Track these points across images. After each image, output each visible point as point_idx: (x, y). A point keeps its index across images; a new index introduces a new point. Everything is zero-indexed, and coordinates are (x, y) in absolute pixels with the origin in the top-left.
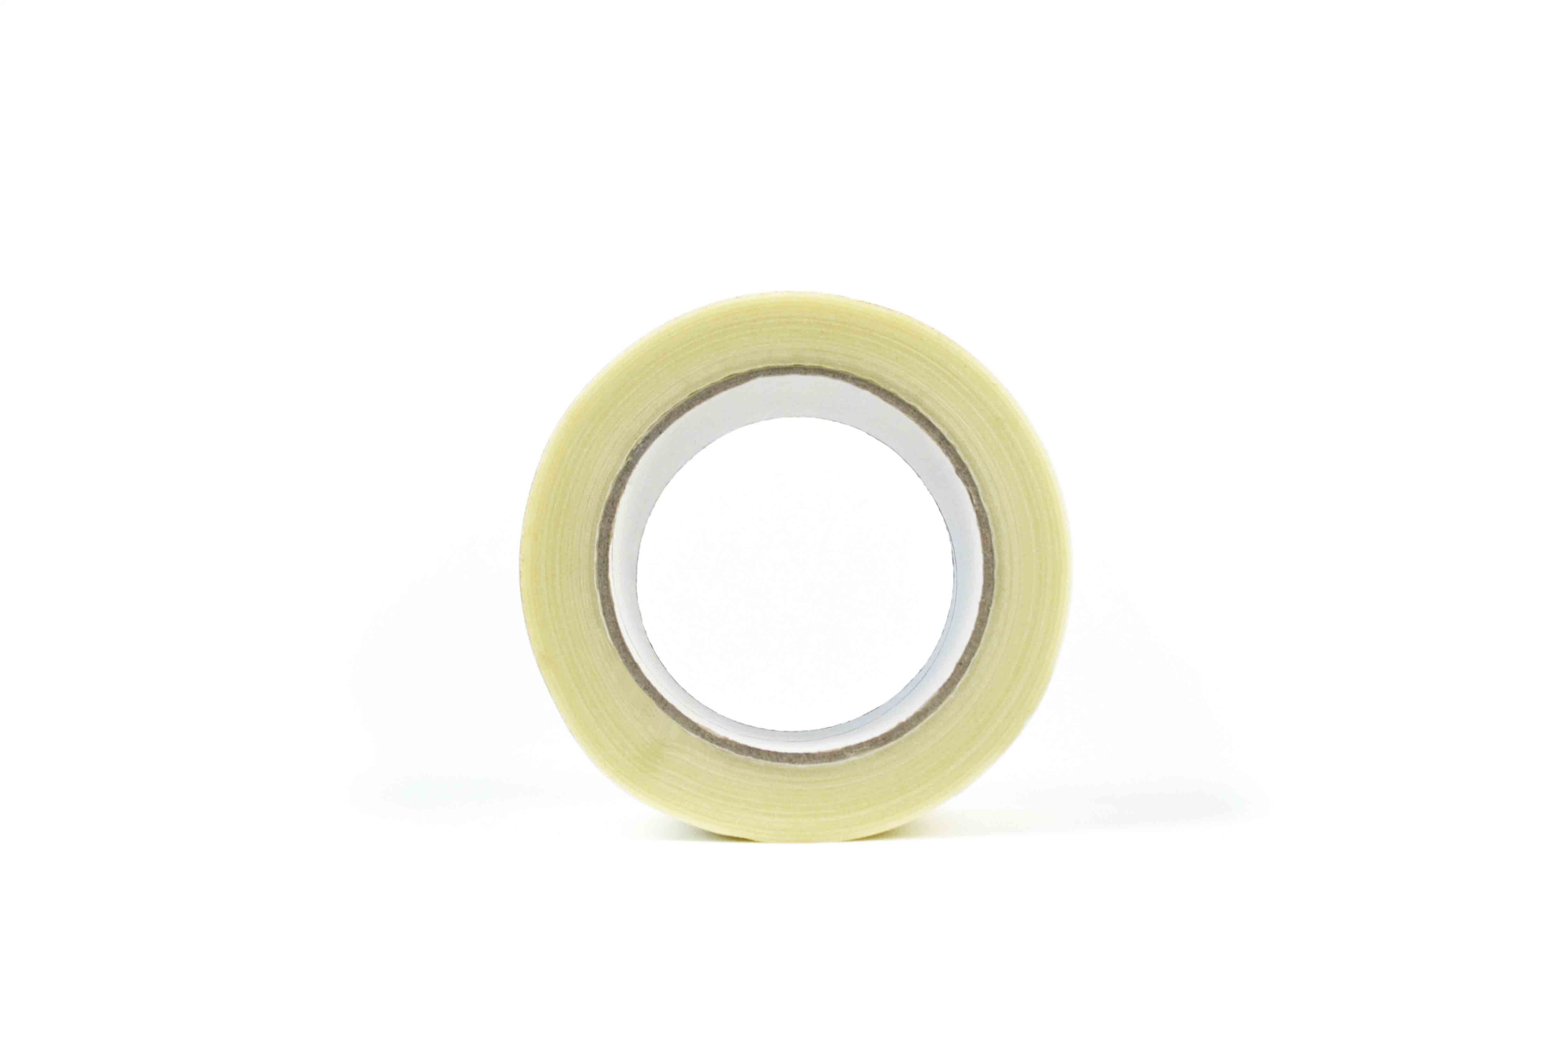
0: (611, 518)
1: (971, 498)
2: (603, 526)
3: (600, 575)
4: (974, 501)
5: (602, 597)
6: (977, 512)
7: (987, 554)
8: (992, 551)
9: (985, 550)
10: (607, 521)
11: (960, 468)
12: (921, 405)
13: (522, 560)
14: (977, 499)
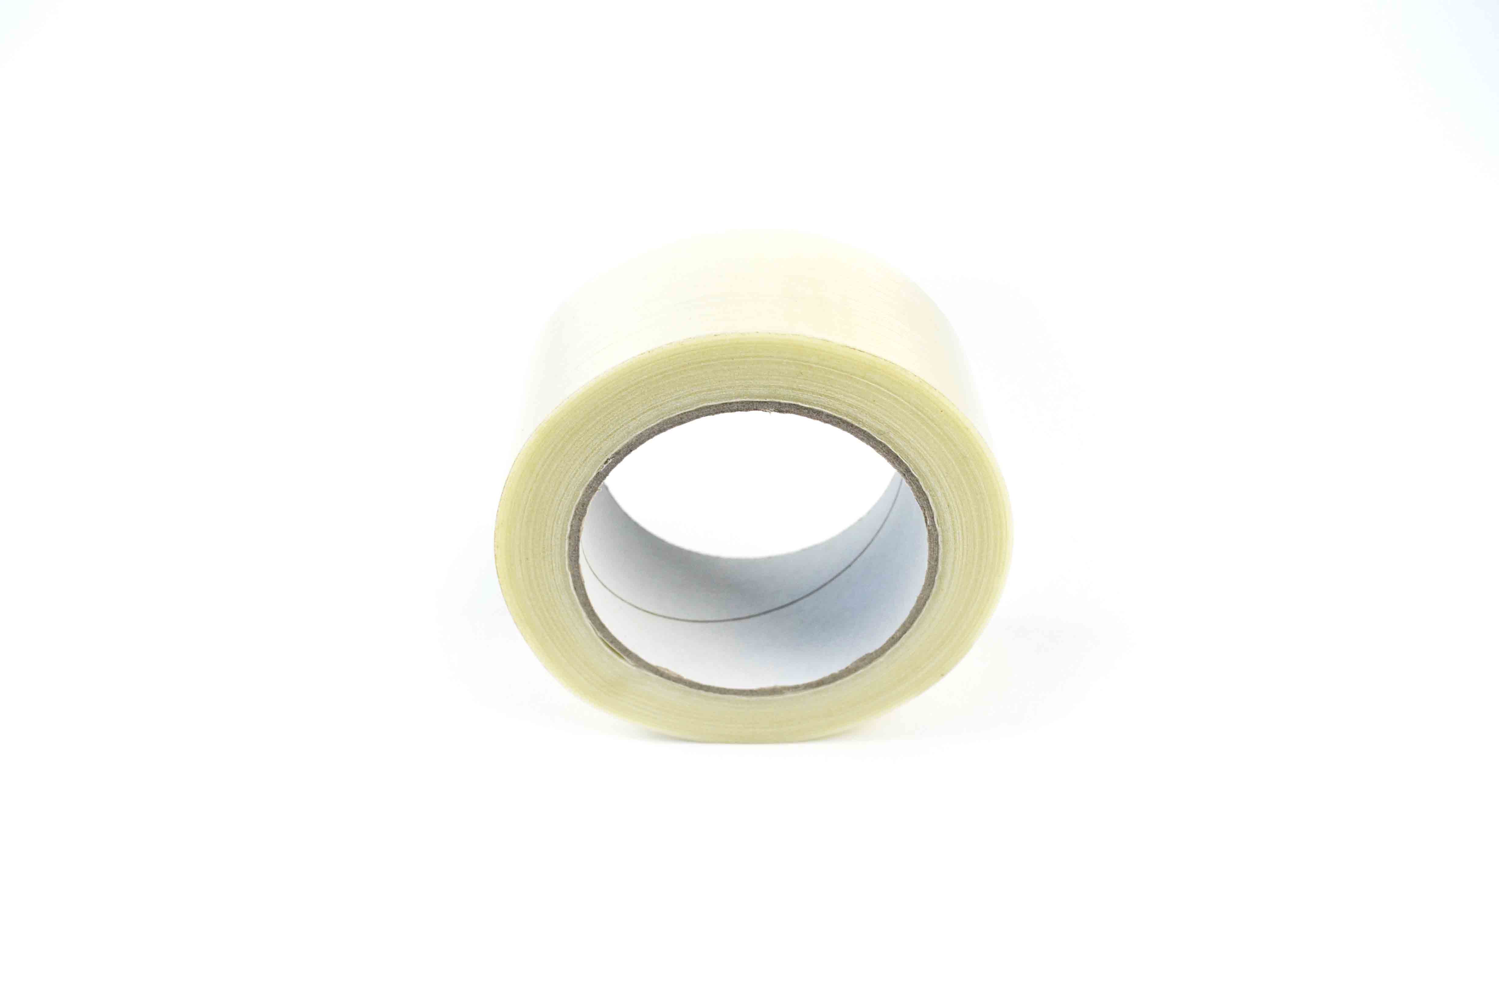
0: (581, 517)
1: (926, 520)
2: (574, 523)
3: (571, 560)
4: (928, 522)
5: (573, 576)
6: (929, 531)
7: (931, 562)
8: (937, 560)
9: (930, 559)
10: (577, 519)
11: (920, 496)
12: (890, 442)
13: (496, 547)
14: (932, 521)
